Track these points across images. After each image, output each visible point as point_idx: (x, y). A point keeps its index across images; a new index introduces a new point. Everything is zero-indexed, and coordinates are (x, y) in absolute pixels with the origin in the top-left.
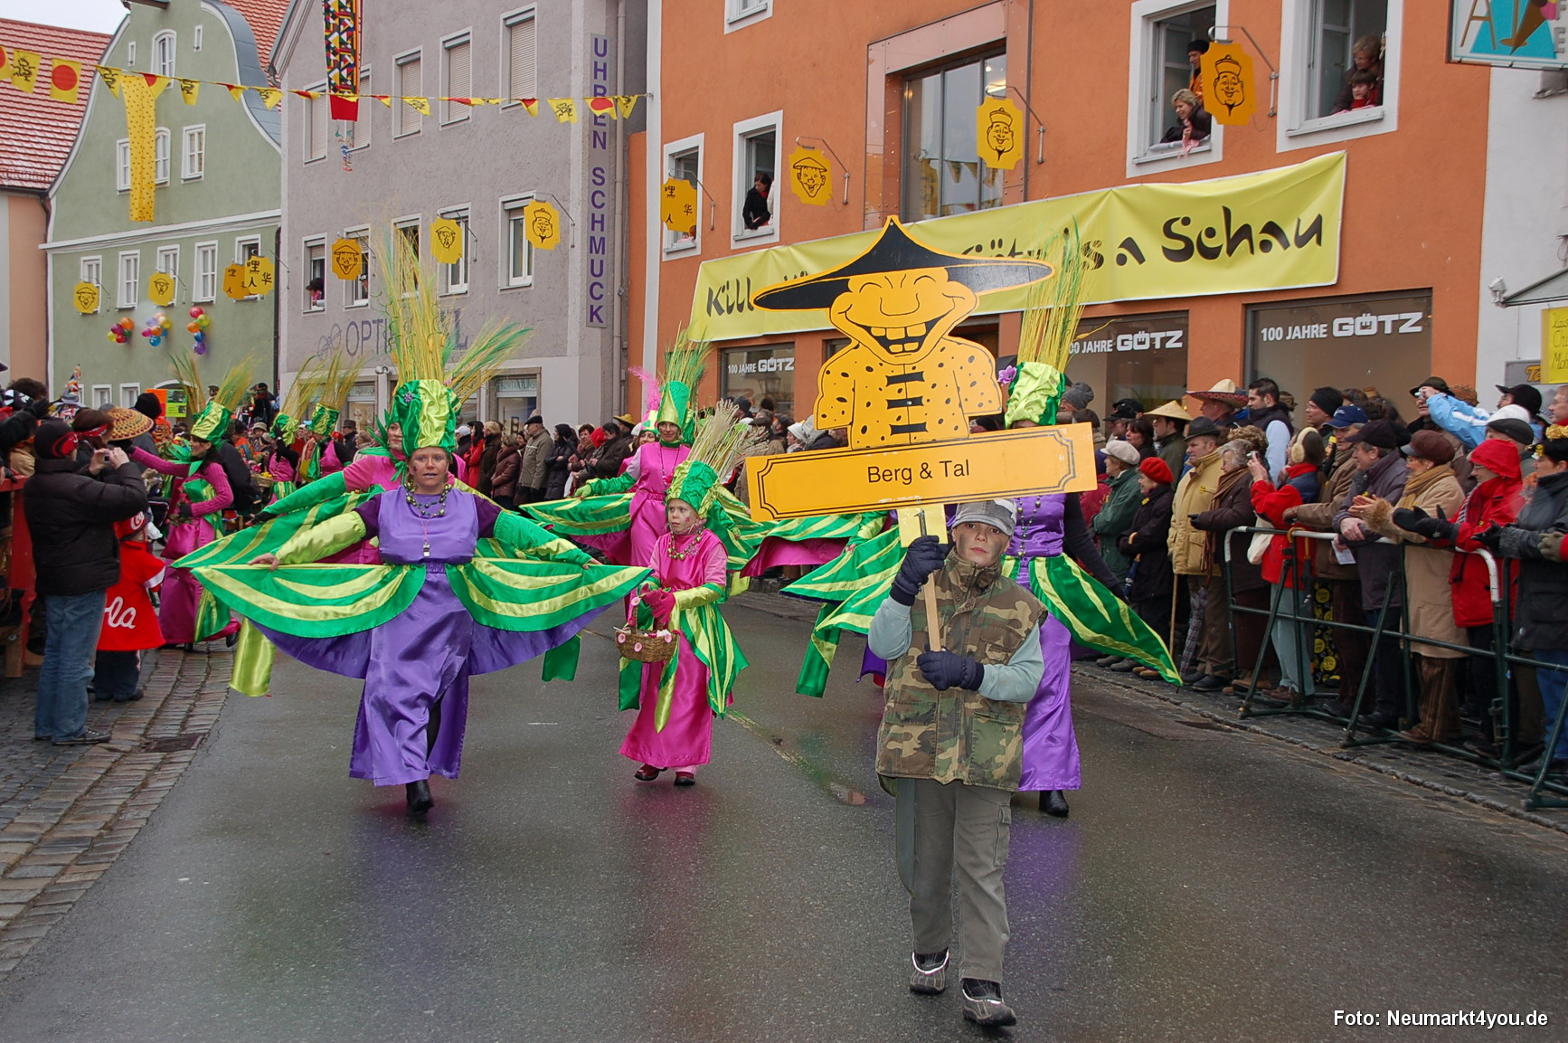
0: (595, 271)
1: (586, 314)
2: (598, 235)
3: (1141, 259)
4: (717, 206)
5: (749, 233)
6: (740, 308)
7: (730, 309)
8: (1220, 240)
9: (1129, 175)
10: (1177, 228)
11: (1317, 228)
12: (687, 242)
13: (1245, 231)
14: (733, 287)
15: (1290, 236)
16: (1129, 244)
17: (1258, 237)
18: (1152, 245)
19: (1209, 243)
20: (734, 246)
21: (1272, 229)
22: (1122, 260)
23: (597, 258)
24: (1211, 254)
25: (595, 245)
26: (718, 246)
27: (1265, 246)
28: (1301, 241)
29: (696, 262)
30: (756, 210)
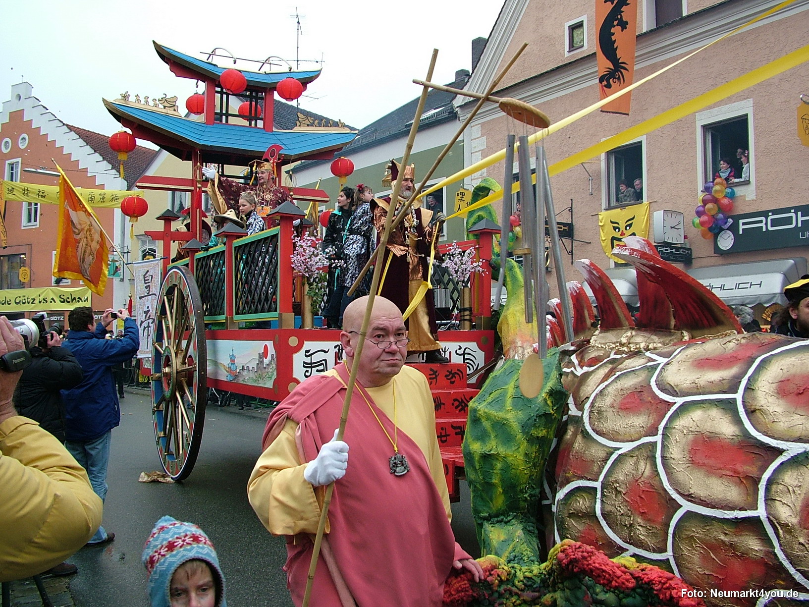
3: (55, 302)
8: (70, 300)
9: (53, 285)
10: (62, 297)
11: (87, 299)
13: (75, 298)
15: (83, 300)
16: (53, 299)
17: (77, 300)
18: (57, 300)
19: (68, 300)
21: (79, 298)
22: (51, 302)
24: (68, 302)
27: (79, 301)
28: (85, 301)
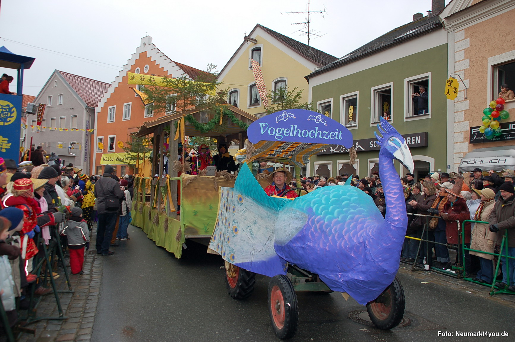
0: (86, 154)
1: (84, 160)
2: (86, 149)
4: (105, 146)
5: (110, 150)
6: (109, 161)
7: (107, 161)
12: (100, 151)
14: (108, 158)
20: (108, 152)
23: (86, 152)
25: (86, 150)
26: (105, 152)
29: (102, 153)
30: (111, 148)
